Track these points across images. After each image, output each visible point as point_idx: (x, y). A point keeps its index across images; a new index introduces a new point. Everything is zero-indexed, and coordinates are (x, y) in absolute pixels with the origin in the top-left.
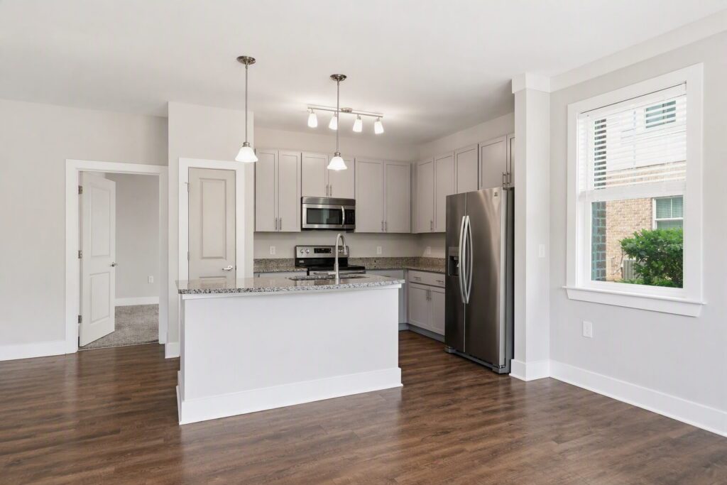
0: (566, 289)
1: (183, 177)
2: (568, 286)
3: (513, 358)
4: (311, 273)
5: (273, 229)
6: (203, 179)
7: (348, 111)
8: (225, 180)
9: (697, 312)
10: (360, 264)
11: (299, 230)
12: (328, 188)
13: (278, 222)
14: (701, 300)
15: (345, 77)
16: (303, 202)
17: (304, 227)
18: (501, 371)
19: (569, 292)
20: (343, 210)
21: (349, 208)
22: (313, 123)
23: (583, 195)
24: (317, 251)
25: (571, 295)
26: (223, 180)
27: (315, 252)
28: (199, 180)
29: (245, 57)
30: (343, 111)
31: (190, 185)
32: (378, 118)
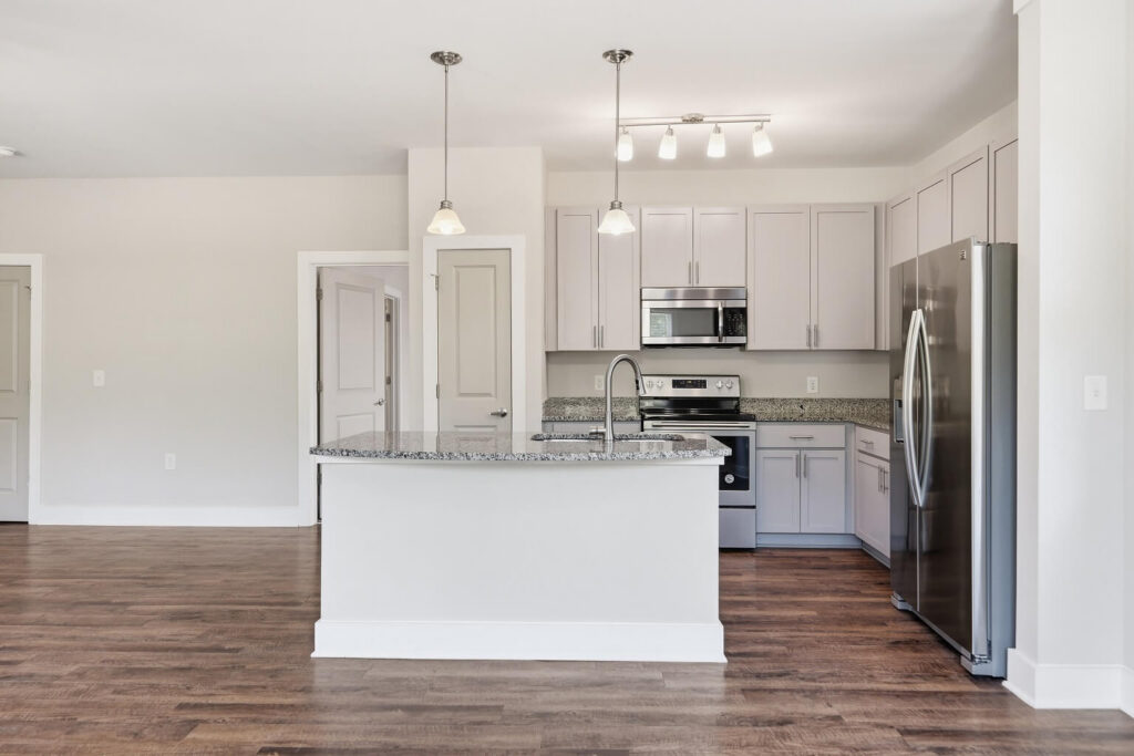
1: (430, 266)
3: (1014, 646)
4: (648, 424)
5: (588, 347)
6: (461, 267)
7: (695, 120)
8: (495, 266)
11: (638, 348)
12: (693, 269)
13: (598, 333)
15: (629, 53)
16: (643, 296)
17: (645, 342)
18: (976, 669)
20: (720, 309)
21: (733, 303)
22: (625, 152)
24: (676, 384)
26: (491, 266)
27: (674, 387)
28: (454, 269)
29: (442, 53)
30: (686, 121)
31: (440, 278)
32: (759, 124)
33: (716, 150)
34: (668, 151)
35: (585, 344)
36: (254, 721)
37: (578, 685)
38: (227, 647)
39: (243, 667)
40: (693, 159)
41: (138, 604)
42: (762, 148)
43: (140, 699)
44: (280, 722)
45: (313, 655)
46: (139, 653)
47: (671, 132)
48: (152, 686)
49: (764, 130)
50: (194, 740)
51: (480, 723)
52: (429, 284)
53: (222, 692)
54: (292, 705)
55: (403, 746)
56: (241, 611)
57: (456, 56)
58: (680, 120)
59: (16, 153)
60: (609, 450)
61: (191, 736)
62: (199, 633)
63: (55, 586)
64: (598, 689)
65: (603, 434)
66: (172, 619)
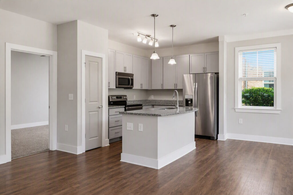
0: (235, 109)
2: (236, 108)
3: (218, 134)
6: (91, 61)
7: (149, 36)
9: (279, 112)
10: (139, 103)
12: (125, 68)
13: (109, 84)
14: (280, 109)
16: (117, 74)
17: (117, 86)
19: (236, 109)
20: (130, 79)
21: (132, 78)
23: (241, 79)
24: (117, 98)
25: (237, 110)
26: (97, 62)
28: (89, 62)
31: (86, 64)
32: (156, 40)
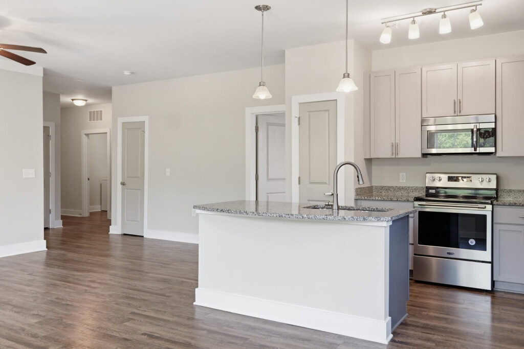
1: (295, 112)
5: (389, 155)
6: (311, 112)
7: (429, 12)
8: (328, 110)
11: (420, 156)
12: (457, 104)
13: (395, 147)
17: (423, 152)
21: (486, 126)
24: (451, 179)
27: (449, 181)
28: (308, 113)
29: (259, 6)
30: (424, 14)
31: (301, 119)
32: (474, 8)
33: (445, 28)
34: (414, 34)
35: (386, 153)
36: (150, 323)
37: (293, 337)
38: (167, 295)
39: (165, 303)
40: (430, 36)
41: (152, 273)
42: (476, 23)
43: (122, 308)
44: (159, 326)
45: (194, 303)
46: (136, 292)
47: (414, 22)
48: (129, 304)
49: (477, 11)
50: (126, 326)
51: (232, 343)
52: (295, 122)
53: (150, 311)
54: (168, 321)
55: (193, 344)
56: (185, 282)
57: (267, 6)
58: (421, 14)
59: (132, 73)
60: (335, 214)
61: (126, 323)
62: (162, 287)
63: (131, 262)
64: (301, 341)
65: (332, 205)
66: (158, 281)
